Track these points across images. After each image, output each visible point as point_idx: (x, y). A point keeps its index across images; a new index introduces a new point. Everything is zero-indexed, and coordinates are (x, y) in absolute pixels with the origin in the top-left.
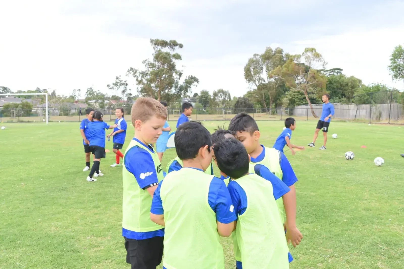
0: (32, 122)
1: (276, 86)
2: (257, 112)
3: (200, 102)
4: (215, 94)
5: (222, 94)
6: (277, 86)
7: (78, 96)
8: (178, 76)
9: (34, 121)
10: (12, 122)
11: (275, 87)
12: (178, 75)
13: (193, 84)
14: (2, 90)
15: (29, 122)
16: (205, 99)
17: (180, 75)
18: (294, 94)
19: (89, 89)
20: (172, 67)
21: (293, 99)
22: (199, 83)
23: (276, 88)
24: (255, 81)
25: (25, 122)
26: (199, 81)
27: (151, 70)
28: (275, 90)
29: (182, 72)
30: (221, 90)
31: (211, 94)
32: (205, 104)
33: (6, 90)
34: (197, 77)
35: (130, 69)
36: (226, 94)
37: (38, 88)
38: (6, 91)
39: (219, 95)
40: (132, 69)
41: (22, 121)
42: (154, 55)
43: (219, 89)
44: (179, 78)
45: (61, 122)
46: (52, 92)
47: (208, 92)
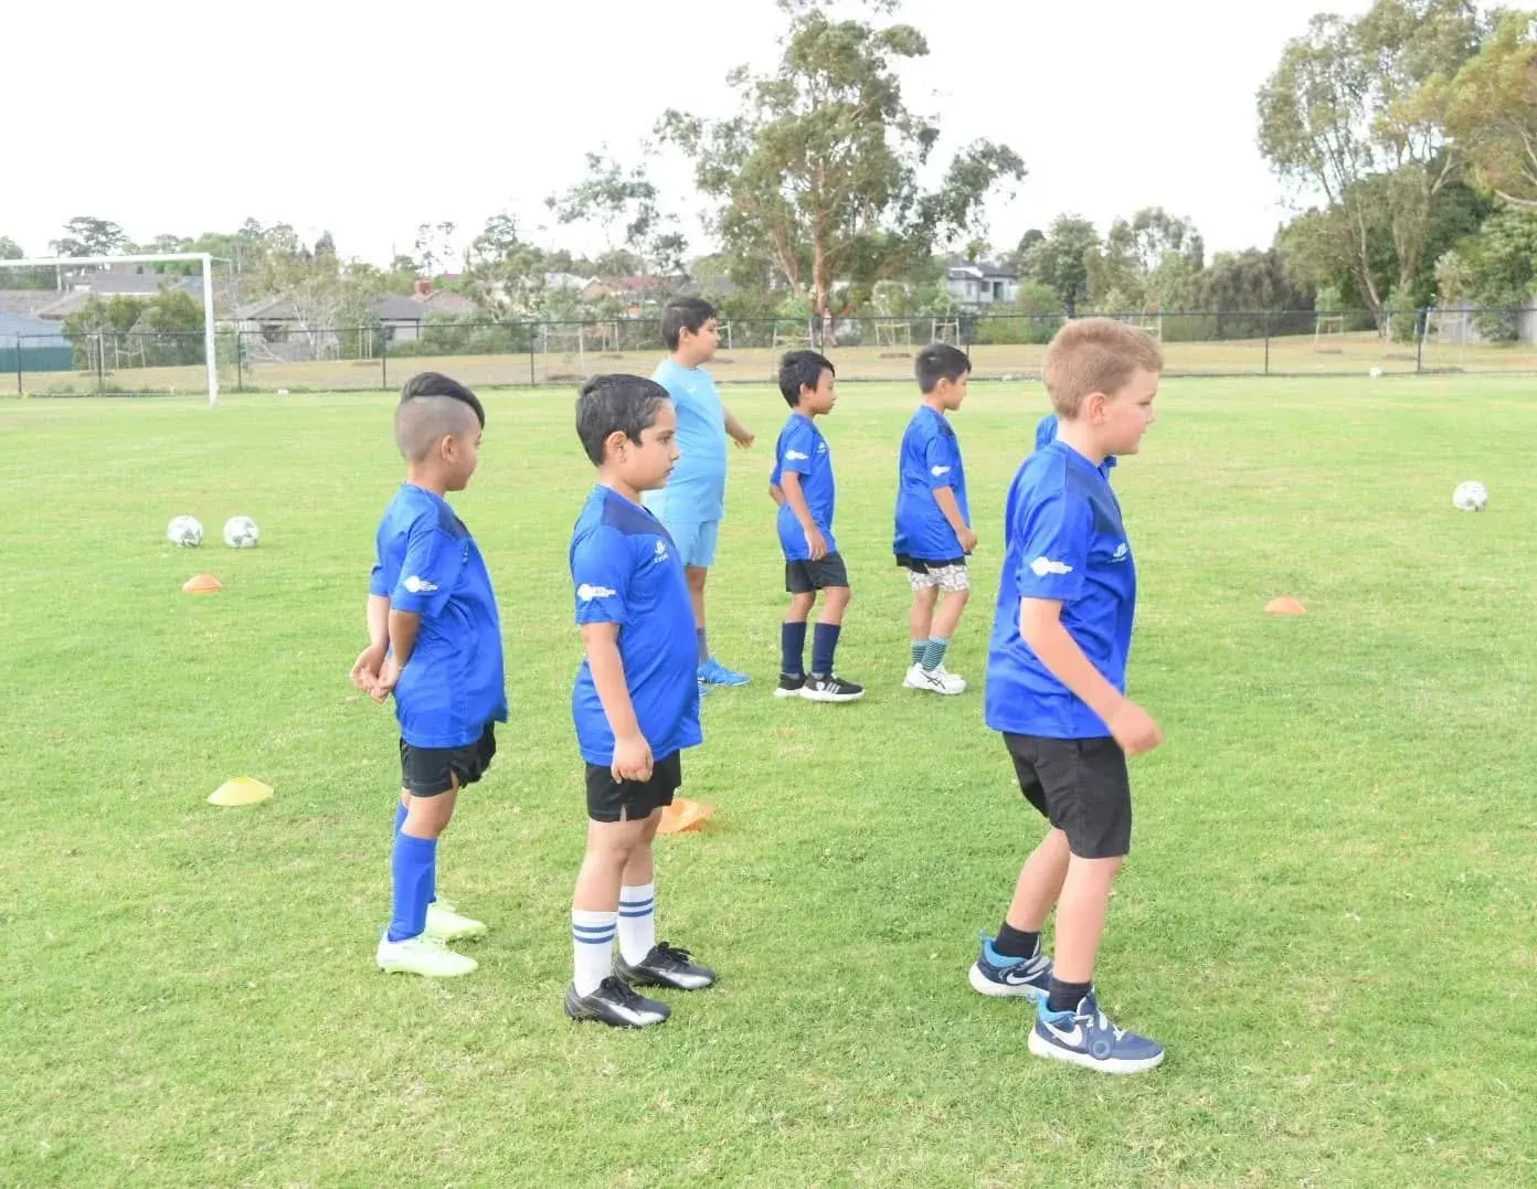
0: (164, 393)
1: (1431, 187)
2: (1324, 331)
3: (1047, 277)
4: (1121, 236)
5: (1158, 234)
6: (1438, 185)
7: (443, 258)
8: (915, 147)
9: (172, 389)
10: (69, 393)
11: (1425, 191)
12: (915, 138)
13: (994, 183)
14: (86, 233)
15: (146, 393)
16: (1070, 260)
17: (928, 136)
18: (1526, 227)
19: (495, 223)
20: (883, 99)
21: (1523, 254)
22: (1024, 178)
23: (1431, 198)
24: (1317, 166)
25: (129, 394)
26: (1025, 168)
27: (768, 115)
28: (1424, 207)
29: (933, 125)
30: (1154, 213)
31: (1103, 232)
32: (1074, 286)
33: (106, 234)
34: (1016, 149)
35: (664, 120)
36: (1179, 236)
37: (251, 220)
38: (103, 239)
39: (1143, 239)
40: (673, 116)
41: (115, 392)
42: (788, 42)
43: (1142, 207)
44: (923, 157)
45: (293, 391)
46: (319, 236)
47: (1090, 224)
